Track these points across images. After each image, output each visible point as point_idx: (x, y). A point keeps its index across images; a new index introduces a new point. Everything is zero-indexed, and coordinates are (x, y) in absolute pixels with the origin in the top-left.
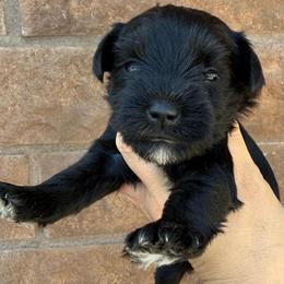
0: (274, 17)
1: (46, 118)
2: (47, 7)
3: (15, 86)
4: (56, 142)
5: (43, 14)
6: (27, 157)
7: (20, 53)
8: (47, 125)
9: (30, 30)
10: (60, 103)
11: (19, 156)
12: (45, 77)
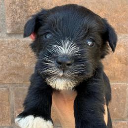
0: (123, 26)
1: (17, 72)
2: (19, 20)
3: (3, 57)
4: (22, 82)
5: (17, 23)
6: (8, 89)
7: (5, 41)
8: (17, 74)
9: (10, 30)
10: (24, 64)
11: (4, 89)
12: (17, 53)
